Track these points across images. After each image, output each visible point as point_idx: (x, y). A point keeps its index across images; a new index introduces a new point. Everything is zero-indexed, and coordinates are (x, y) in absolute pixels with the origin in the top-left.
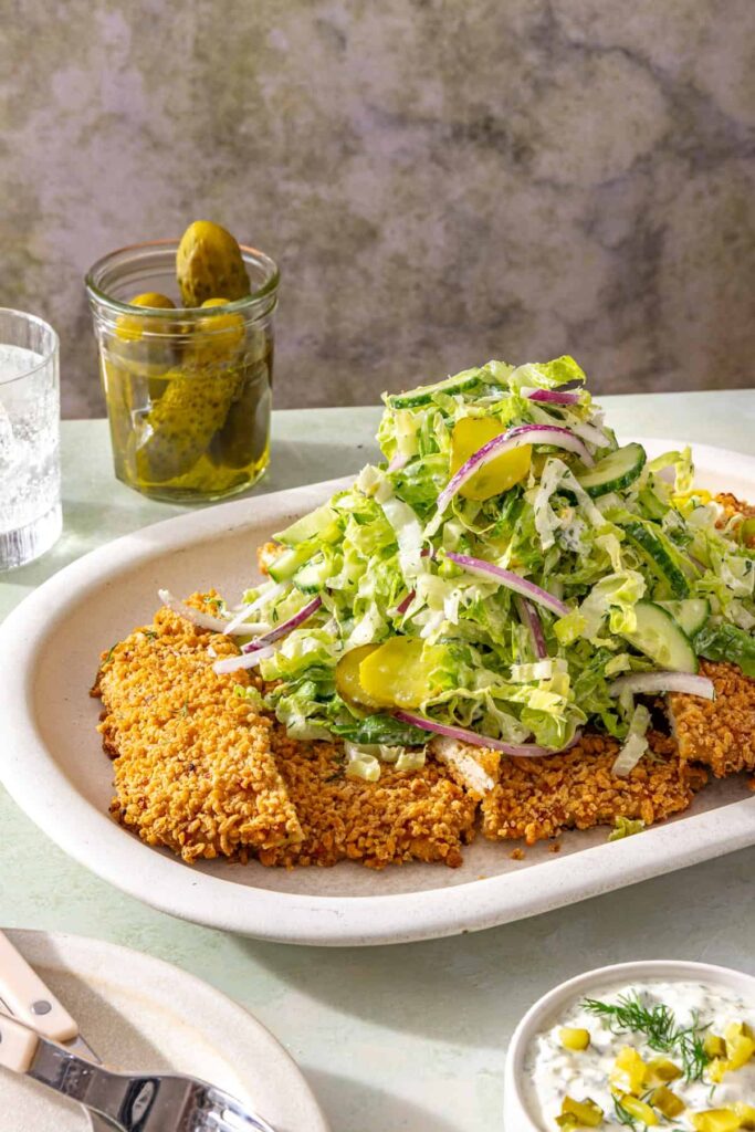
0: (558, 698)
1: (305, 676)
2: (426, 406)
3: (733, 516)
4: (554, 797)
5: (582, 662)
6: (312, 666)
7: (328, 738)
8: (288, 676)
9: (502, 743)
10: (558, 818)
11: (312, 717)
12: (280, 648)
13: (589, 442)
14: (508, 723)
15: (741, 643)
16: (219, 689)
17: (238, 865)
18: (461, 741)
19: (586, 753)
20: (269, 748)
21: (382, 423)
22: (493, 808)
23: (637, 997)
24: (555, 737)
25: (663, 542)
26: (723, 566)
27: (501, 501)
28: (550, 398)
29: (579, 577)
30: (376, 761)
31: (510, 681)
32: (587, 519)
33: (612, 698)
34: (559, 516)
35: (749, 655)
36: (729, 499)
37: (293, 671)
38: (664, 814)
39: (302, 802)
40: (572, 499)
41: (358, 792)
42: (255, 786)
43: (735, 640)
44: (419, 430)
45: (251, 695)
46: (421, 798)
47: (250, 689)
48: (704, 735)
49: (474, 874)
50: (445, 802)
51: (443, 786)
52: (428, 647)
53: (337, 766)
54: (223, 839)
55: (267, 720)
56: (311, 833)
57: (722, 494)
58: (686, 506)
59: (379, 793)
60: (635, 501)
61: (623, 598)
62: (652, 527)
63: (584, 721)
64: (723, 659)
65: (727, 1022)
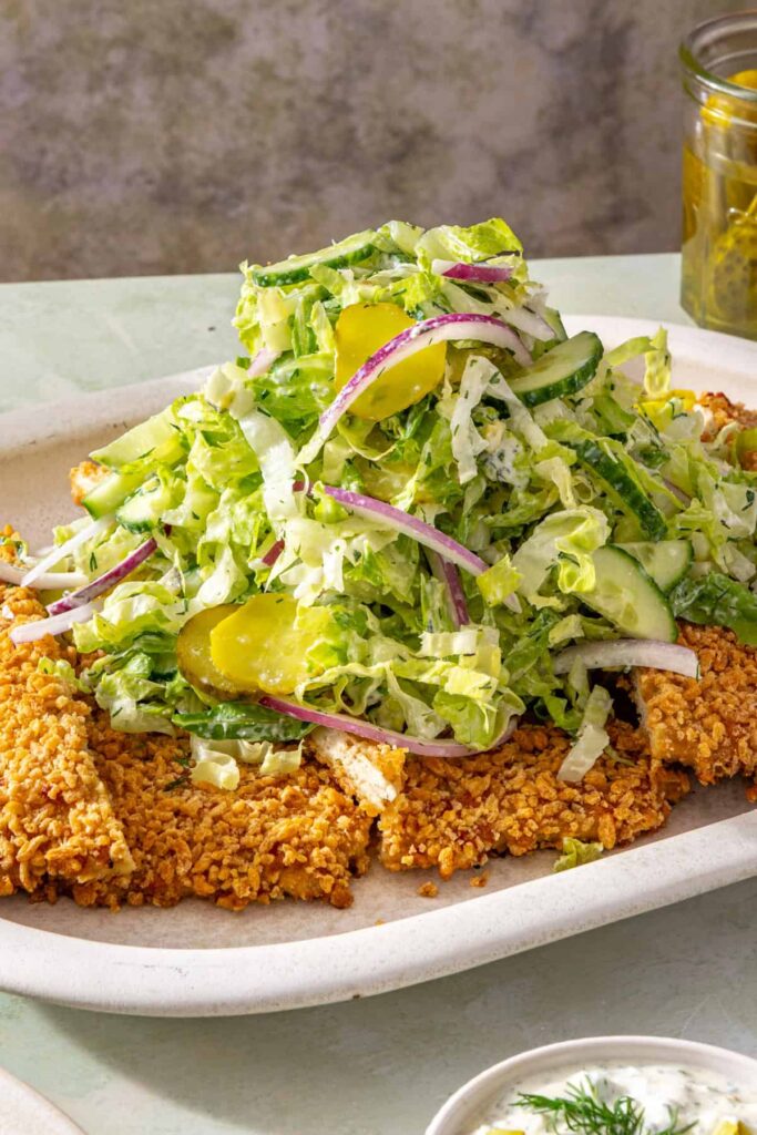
0: (485, 679)
1: (135, 647)
2: (301, 283)
3: (725, 424)
4: (479, 811)
5: (517, 626)
6: (146, 633)
7: (167, 730)
8: (111, 647)
9: (405, 738)
10: (483, 839)
11: (146, 701)
12: (101, 608)
13: (524, 333)
14: (416, 710)
15: (736, 599)
16: (18, 662)
17: (44, 905)
18: (349, 734)
19: (522, 750)
20: (86, 744)
21: (240, 303)
22: (394, 826)
23: (593, 1089)
24: (479, 733)
25: (628, 467)
26: (717, 494)
27: (404, 416)
28: (473, 275)
29: (513, 517)
30: (233, 762)
31: (418, 654)
32: (521, 437)
33: (559, 676)
34: (483, 435)
35: (746, 615)
36: (719, 401)
37: (119, 639)
38: (630, 835)
39: (132, 818)
40: (503, 409)
41: (209, 804)
42: (67, 797)
43: (728, 596)
44: (292, 317)
45: (62, 672)
46: (295, 813)
47: (61, 663)
48: (684, 726)
49: (369, 916)
50: (328, 818)
51: (326, 795)
52: (304, 610)
53: (181, 769)
54: (22, 870)
55: (83, 705)
56: (143, 861)
57: (710, 394)
58: (661, 411)
59: (238, 805)
60: (589, 411)
61: (578, 544)
62: (610, 445)
63: (521, 710)
64: (710, 622)
65: (717, 1120)
